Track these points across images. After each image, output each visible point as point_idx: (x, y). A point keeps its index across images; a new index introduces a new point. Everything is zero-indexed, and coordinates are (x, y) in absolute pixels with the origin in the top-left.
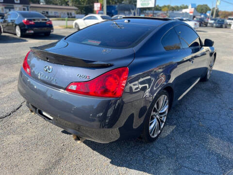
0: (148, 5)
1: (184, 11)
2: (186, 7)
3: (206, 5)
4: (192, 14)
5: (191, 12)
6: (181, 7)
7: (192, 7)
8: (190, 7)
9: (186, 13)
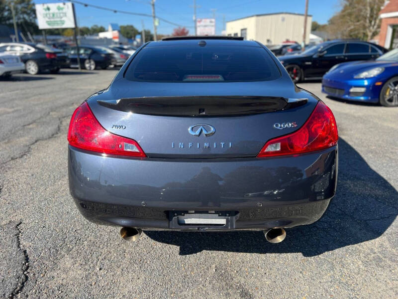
0: (63, 24)
1: (102, 35)
2: (102, 30)
3: (132, 27)
4: (117, 40)
5: (115, 38)
6: (92, 28)
7: (114, 30)
8: (110, 28)
9: (106, 38)
